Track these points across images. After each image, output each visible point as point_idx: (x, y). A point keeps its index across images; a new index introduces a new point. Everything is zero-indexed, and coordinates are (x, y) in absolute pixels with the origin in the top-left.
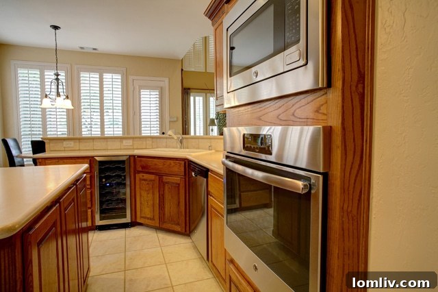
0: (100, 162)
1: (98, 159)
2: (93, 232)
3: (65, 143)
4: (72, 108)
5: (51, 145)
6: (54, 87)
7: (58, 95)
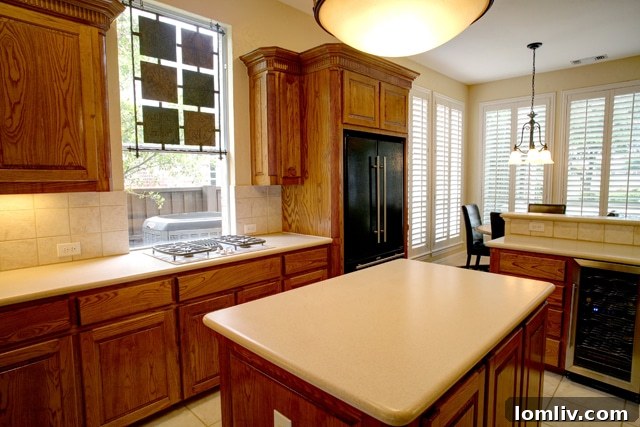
0: (584, 269)
1: (581, 263)
2: (560, 377)
3: (531, 224)
4: (551, 162)
5: (512, 225)
6: (527, 134)
7: (532, 145)
